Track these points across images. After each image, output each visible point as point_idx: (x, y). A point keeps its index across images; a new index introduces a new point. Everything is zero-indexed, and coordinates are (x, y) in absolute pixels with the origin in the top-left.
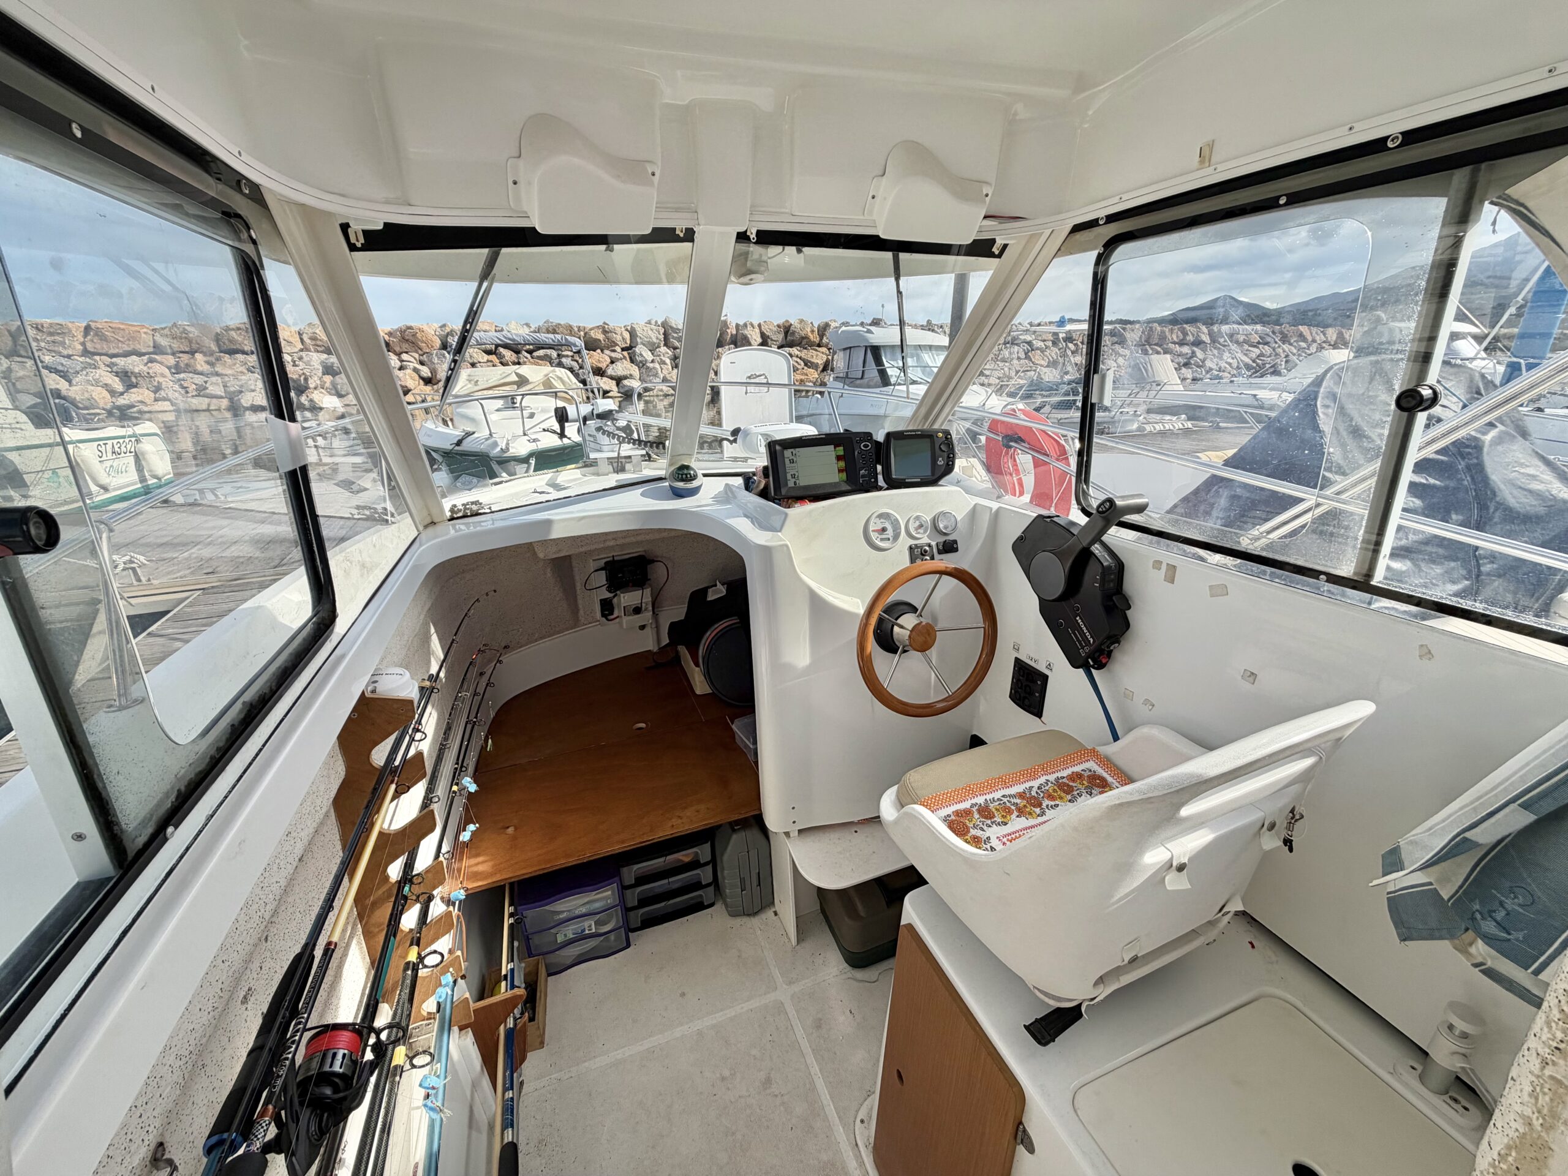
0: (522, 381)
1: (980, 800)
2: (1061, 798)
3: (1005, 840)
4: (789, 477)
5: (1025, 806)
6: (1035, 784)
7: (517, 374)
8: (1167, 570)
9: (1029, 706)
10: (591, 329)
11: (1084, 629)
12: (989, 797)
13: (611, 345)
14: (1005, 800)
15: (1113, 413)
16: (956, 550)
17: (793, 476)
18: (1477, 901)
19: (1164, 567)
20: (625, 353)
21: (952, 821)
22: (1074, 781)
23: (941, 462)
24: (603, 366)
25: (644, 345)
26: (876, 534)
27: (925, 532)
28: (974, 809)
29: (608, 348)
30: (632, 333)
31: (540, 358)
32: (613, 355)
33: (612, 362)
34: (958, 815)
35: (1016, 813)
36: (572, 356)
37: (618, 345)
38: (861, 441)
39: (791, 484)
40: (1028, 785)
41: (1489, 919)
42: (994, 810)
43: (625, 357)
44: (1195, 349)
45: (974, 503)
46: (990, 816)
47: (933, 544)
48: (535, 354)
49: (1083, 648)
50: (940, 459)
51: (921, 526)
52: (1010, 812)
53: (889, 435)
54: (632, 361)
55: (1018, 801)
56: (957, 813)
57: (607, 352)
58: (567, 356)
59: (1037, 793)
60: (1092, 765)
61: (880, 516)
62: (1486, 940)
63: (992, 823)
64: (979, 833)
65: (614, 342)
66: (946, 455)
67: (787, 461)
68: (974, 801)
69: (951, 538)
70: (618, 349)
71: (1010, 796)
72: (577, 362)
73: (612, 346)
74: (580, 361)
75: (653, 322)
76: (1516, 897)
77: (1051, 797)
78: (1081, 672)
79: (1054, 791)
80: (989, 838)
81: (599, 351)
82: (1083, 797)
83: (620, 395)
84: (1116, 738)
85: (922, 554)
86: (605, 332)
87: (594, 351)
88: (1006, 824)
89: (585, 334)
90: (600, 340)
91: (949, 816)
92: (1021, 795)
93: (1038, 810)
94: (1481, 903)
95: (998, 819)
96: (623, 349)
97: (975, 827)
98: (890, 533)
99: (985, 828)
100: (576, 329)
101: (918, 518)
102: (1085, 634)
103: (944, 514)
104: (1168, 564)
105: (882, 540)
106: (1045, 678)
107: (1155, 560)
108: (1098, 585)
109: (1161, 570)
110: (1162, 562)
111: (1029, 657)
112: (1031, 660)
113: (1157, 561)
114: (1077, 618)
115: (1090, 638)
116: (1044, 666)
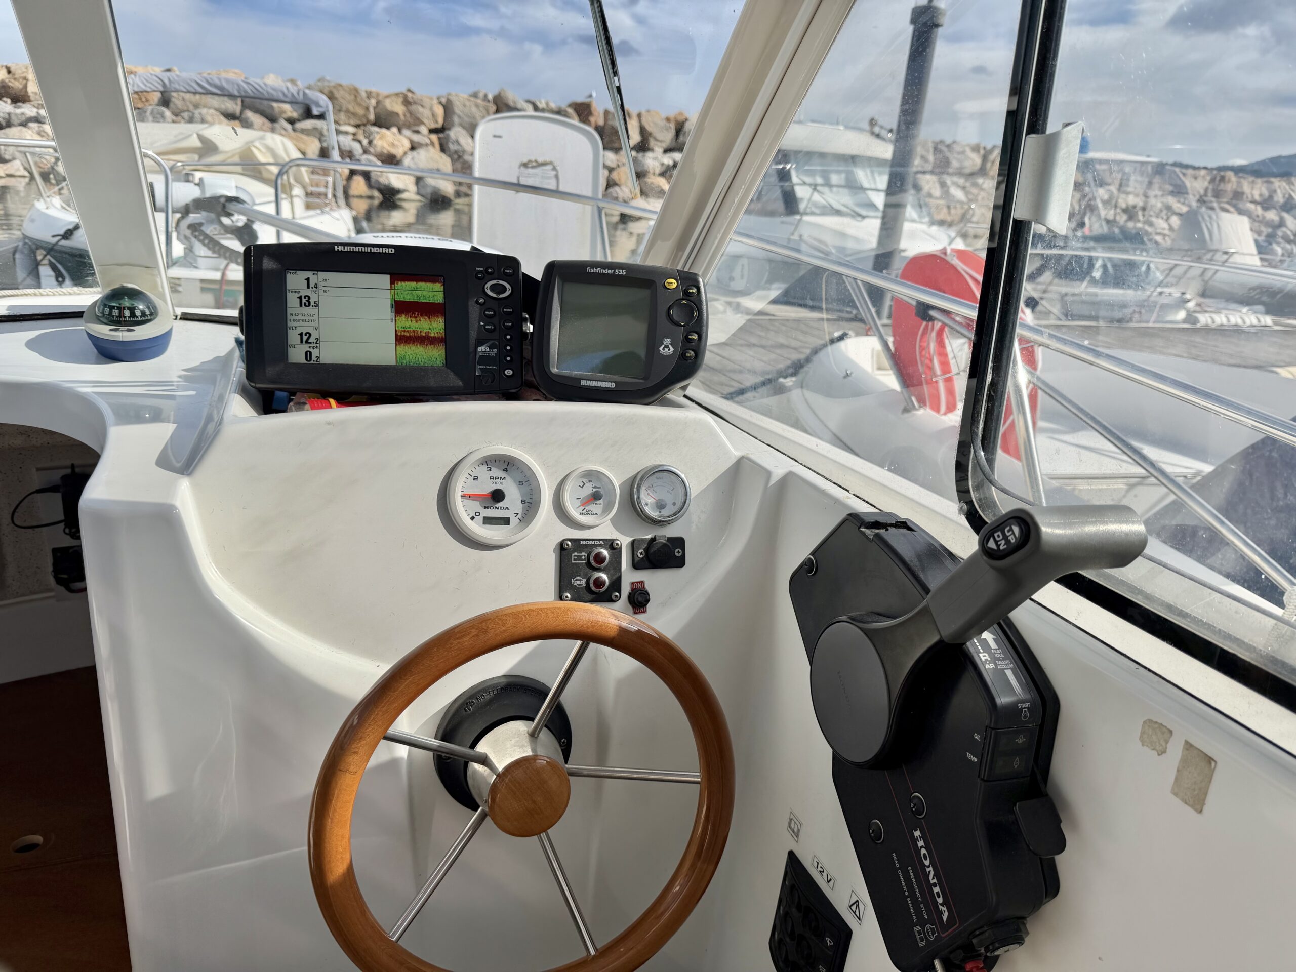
0: (208, 147)
4: (293, 337)
7: (201, 138)
8: (1185, 763)
10: (387, 97)
11: (931, 871)
13: (414, 123)
15: (1148, 293)
16: (680, 562)
17: (305, 337)
19: (1176, 749)
20: (434, 137)
23: (667, 348)
24: (398, 152)
25: (464, 127)
26: (476, 506)
27: (607, 509)
29: (408, 127)
30: (448, 108)
31: (303, 131)
32: (416, 138)
33: (413, 148)
36: (354, 134)
37: (423, 123)
38: (489, 276)
39: (297, 354)
43: (432, 144)
44: (1285, 215)
45: (737, 453)
47: (624, 541)
48: (299, 125)
49: (921, 922)
50: (667, 341)
51: (596, 497)
53: (552, 268)
54: (443, 149)
57: (407, 132)
58: (346, 133)
61: (491, 461)
65: (418, 119)
66: (681, 332)
67: (292, 300)
69: (671, 531)
70: (424, 130)
72: (360, 142)
73: (415, 125)
74: (365, 142)
75: (481, 95)
81: (394, 130)
83: (418, 198)
85: (589, 564)
86: (407, 102)
87: (388, 128)
89: (378, 103)
90: (397, 114)
96: (432, 131)
98: (513, 504)
100: (364, 95)
101: (590, 475)
102: (930, 887)
103: (659, 472)
104: (1188, 746)
105: (488, 521)
106: (845, 936)
107: (1150, 721)
108: (975, 760)
109: (1164, 755)
110: (1171, 732)
111: (818, 863)
112: (820, 871)
113: (1156, 726)
114: (916, 830)
115: (942, 905)
116: (847, 904)
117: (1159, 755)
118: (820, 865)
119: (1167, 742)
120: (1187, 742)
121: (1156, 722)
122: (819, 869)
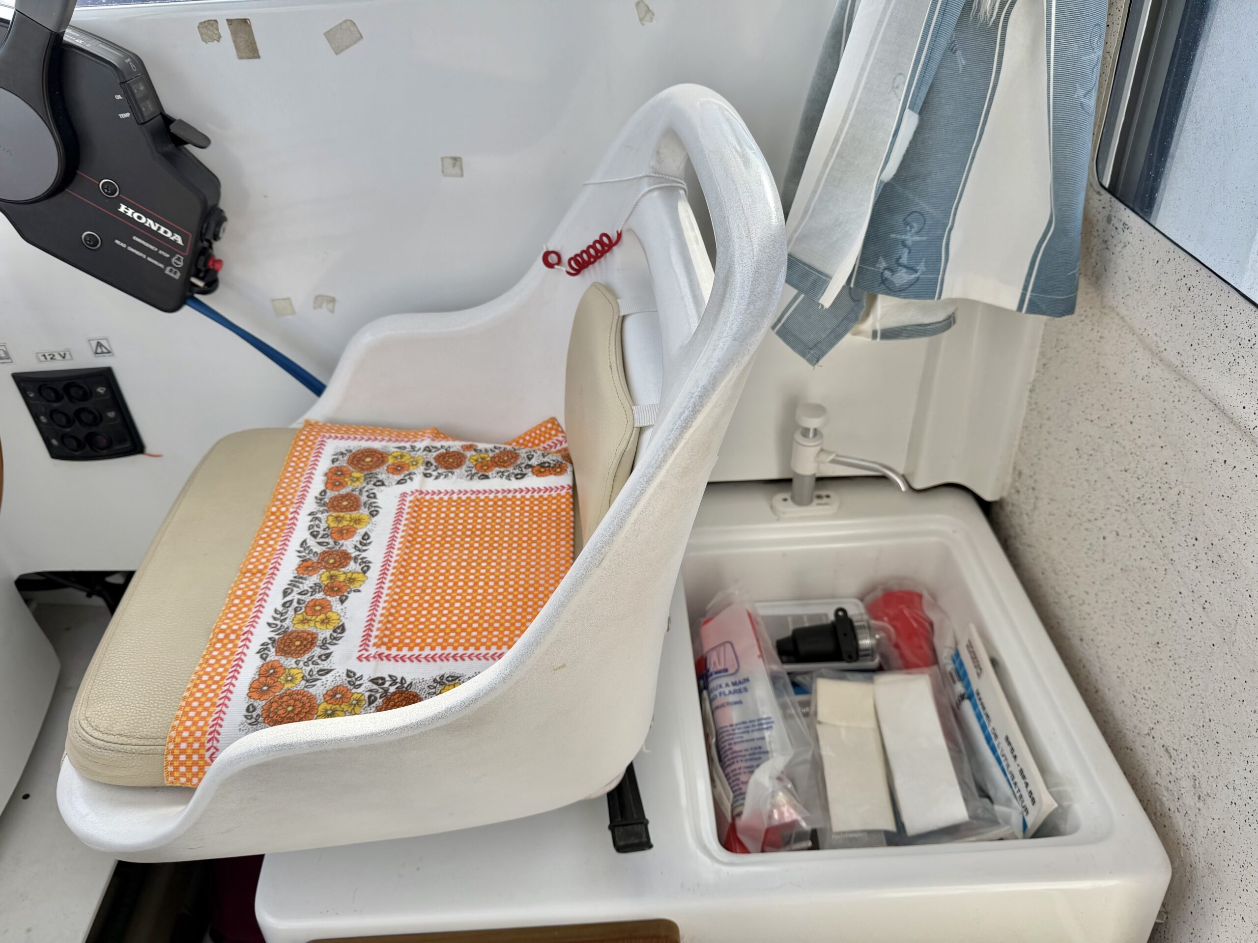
1: (262, 634)
2: (358, 521)
3: (372, 651)
5: (331, 577)
6: (301, 532)
8: (234, 34)
9: (110, 445)
11: (150, 223)
12: (267, 615)
14: (294, 596)
18: (881, 259)
19: (225, 30)
21: (267, 710)
22: (342, 485)
28: (272, 656)
34: (263, 693)
35: (334, 601)
40: (294, 544)
41: (900, 268)
42: (300, 627)
46: (308, 641)
49: (167, 262)
52: (325, 607)
55: (312, 580)
56: (255, 690)
59: (320, 544)
60: (332, 446)
62: (903, 294)
63: (324, 646)
64: (327, 682)
68: (255, 644)
71: (293, 584)
76: (912, 227)
77: (346, 532)
78: (187, 311)
79: (338, 519)
80: (349, 674)
82: (378, 495)
84: (317, 388)
88: (342, 628)
91: (250, 709)
92: (306, 567)
93: (352, 566)
94: (886, 257)
95: (324, 633)
97: (310, 680)
99: (324, 665)
102: (156, 233)
104: (230, 22)
106: (106, 376)
107: (201, 23)
108: (127, 115)
109: (221, 39)
110: (216, 21)
111: (44, 356)
112: (52, 359)
113: (206, 24)
114: (120, 207)
115: (173, 235)
116: (91, 354)
117: (218, 41)
118: (47, 355)
119: (217, 29)
120: (227, 20)
121: (205, 22)
122: (48, 358)
